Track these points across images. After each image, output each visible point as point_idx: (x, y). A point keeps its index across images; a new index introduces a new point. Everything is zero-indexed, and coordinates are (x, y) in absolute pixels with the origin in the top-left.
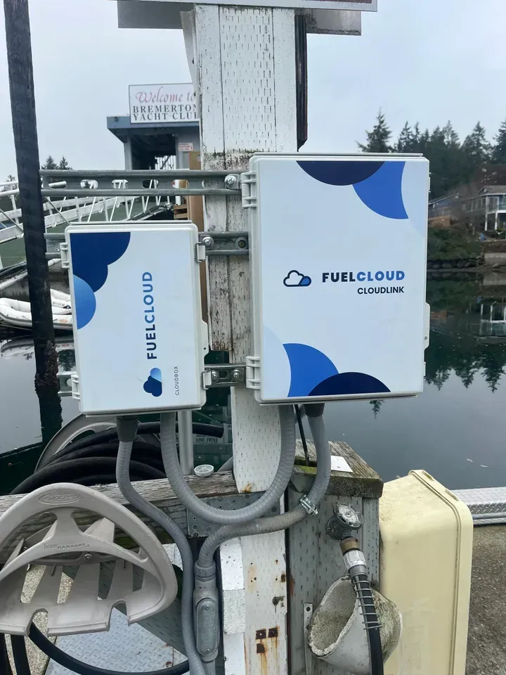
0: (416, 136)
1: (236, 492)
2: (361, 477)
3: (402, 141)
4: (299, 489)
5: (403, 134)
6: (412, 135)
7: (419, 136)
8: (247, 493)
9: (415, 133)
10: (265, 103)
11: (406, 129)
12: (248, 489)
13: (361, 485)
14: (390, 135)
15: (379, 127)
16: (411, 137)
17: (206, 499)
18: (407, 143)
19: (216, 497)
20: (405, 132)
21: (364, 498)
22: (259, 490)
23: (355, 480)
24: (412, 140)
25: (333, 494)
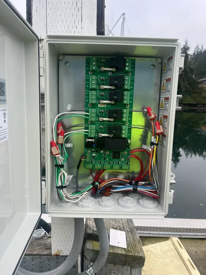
0: (202, 50)
1: (50, 254)
2: (131, 254)
3: (195, 52)
4: (88, 258)
5: (196, 49)
6: (200, 50)
7: (203, 50)
8: (56, 255)
9: (201, 49)
10: (75, 5)
11: (197, 47)
12: (58, 253)
13: (130, 259)
14: (189, 49)
15: (185, 45)
16: (199, 50)
17: (31, 257)
18: (198, 53)
19: (37, 256)
20: (197, 48)
21: (131, 267)
22: (65, 254)
23: (126, 256)
24: (200, 52)
25: (110, 263)
